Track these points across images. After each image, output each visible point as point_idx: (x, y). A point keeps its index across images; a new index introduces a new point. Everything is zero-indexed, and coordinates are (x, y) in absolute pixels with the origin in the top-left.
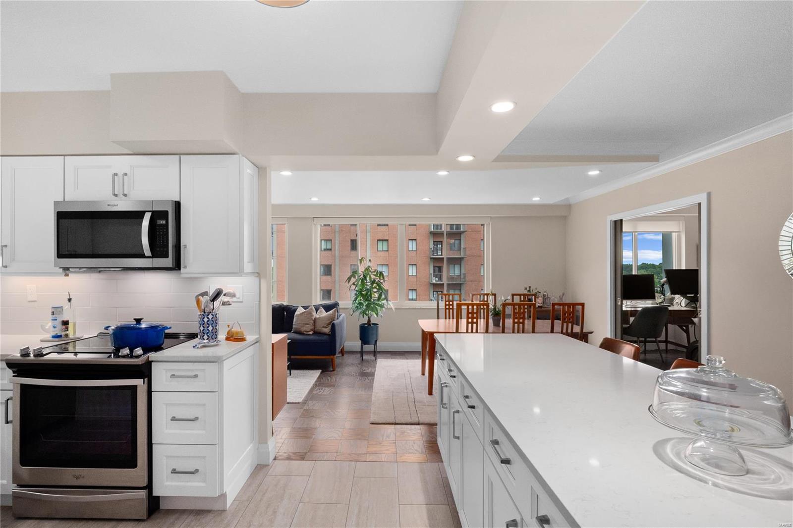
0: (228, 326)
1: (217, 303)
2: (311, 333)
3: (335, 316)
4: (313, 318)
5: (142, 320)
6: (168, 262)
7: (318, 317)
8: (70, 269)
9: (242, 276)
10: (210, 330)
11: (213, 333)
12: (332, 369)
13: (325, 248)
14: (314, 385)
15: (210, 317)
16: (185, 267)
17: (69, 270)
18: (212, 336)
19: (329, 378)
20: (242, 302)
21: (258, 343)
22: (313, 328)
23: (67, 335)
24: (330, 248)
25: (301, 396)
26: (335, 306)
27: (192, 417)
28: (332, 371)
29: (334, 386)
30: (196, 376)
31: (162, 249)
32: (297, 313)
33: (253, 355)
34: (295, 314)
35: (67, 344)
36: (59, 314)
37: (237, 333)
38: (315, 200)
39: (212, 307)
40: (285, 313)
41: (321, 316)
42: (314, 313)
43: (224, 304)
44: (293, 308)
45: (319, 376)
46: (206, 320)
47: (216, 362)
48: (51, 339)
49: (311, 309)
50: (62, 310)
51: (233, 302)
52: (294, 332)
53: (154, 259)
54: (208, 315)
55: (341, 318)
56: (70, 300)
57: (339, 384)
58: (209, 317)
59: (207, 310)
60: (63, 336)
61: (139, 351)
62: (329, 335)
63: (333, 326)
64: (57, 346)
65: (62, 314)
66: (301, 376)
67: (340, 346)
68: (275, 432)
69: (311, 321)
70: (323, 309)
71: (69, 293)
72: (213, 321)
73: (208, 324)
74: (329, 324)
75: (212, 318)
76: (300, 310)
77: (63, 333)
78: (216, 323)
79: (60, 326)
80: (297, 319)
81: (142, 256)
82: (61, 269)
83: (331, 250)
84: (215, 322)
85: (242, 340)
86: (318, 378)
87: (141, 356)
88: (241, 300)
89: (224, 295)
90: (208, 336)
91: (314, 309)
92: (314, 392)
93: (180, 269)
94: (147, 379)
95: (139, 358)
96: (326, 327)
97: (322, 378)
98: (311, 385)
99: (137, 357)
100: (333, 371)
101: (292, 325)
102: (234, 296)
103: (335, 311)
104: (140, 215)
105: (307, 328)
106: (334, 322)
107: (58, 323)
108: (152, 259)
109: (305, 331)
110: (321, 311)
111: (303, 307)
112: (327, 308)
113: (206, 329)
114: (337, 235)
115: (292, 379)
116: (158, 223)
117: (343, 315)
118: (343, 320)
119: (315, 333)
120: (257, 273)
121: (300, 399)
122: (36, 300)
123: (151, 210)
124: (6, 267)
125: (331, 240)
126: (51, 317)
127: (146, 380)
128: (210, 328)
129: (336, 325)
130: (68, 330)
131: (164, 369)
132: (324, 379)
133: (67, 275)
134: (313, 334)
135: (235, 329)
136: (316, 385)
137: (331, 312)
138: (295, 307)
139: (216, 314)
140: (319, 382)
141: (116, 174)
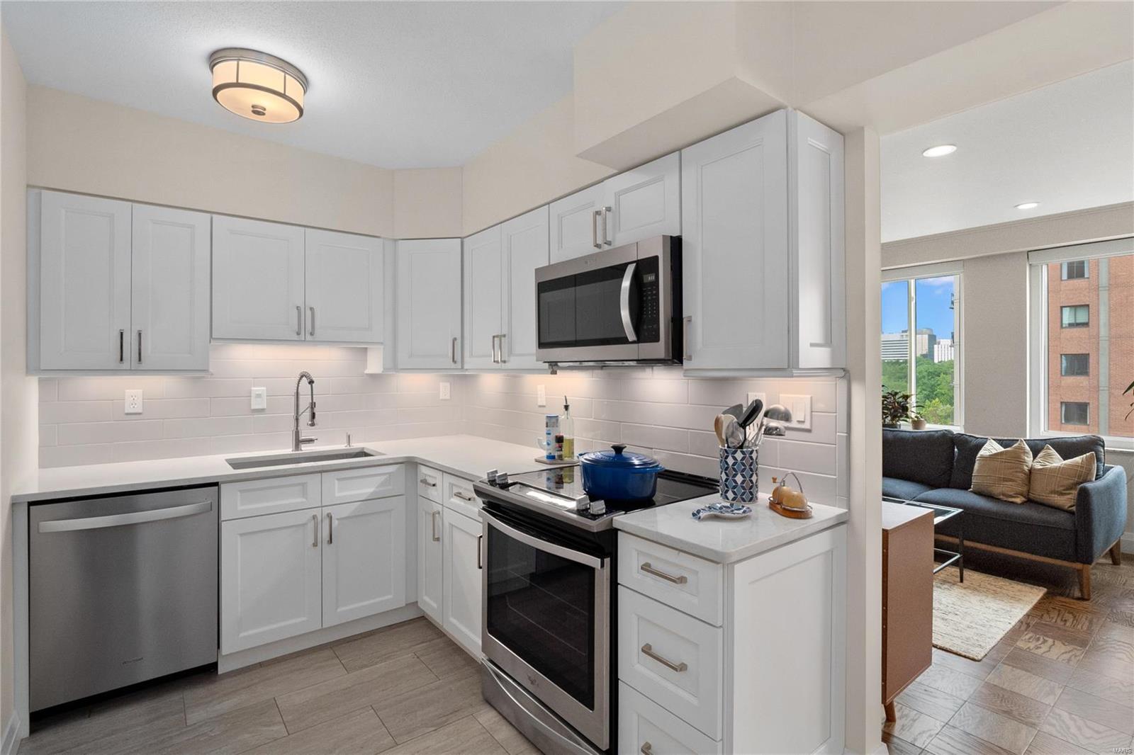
0: (774, 480)
1: (751, 431)
2: (1018, 500)
3: (1090, 470)
4: (1026, 468)
5: (624, 450)
6: (659, 349)
7: (1038, 466)
8: (559, 364)
9: (792, 377)
10: (739, 483)
11: (743, 488)
12: (1077, 594)
13: (1073, 321)
14: (1021, 622)
15: (739, 455)
16: (690, 358)
17: (557, 365)
18: (743, 494)
19: (1070, 617)
20: (809, 431)
21: (845, 526)
22: (1025, 489)
23: (561, 457)
24: (1086, 321)
25: (983, 644)
26: (1092, 445)
27: (676, 663)
28: (1078, 599)
29: (1083, 644)
30: (682, 580)
31: (650, 327)
32: (982, 452)
33: (832, 551)
34: (979, 455)
35: (561, 469)
36: (553, 427)
37: (791, 498)
38: (1028, 208)
39: (741, 438)
40: (956, 450)
41: (1049, 466)
42: (1029, 458)
43: (769, 431)
44: (974, 442)
45: (1040, 603)
46: (730, 461)
47: (717, 563)
48: (545, 459)
49: (1021, 448)
50: (557, 420)
51: (787, 428)
52: (975, 492)
53: (640, 344)
54: (735, 452)
55: (1110, 476)
56: (566, 407)
57: (1101, 643)
58: (736, 455)
59: (734, 442)
60: (556, 457)
61: (599, 506)
62: (1072, 513)
63: (1084, 496)
64: (550, 470)
65: (557, 426)
66: (988, 590)
67: (1107, 541)
68: (901, 717)
69: (1020, 474)
70: (1053, 451)
71: (566, 397)
72: (743, 464)
73: (734, 469)
74: (1071, 487)
75: (741, 460)
76: (991, 448)
77: (556, 454)
78: (751, 470)
79: (554, 444)
80: (981, 466)
81: (623, 340)
82: (547, 364)
83: (1086, 324)
84: (750, 467)
85: (801, 514)
86: (1036, 608)
87: (602, 515)
88: (807, 426)
89: (766, 415)
90: (734, 493)
91: (1027, 448)
92: (1020, 644)
93: (681, 362)
94: (609, 559)
95: (595, 519)
96: (1061, 494)
97: (1048, 612)
98: (1014, 621)
99: (594, 517)
100: (1082, 599)
101: (971, 476)
102: (786, 417)
103: (1089, 460)
104: (619, 271)
105: (1011, 489)
106: (1088, 485)
107: (552, 439)
108: (636, 345)
109: (1004, 495)
110: (1050, 455)
111: (1001, 442)
112: (1067, 449)
113: (730, 478)
114: (1104, 296)
115: (964, 591)
116: (645, 281)
117: (1118, 469)
118: (1116, 483)
119: (1030, 501)
120: (844, 370)
121: (978, 649)
122: (544, 404)
123: (635, 259)
124: (505, 362)
125: (1088, 306)
126: (545, 430)
127: (607, 561)
128: (739, 479)
129: (1093, 493)
130: (561, 450)
131: (636, 550)
132: (1054, 614)
133: (554, 373)
134: (1023, 503)
135: (791, 489)
136: (1025, 625)
137: (1078, 459)
138: (981, 440)
139: (752, 452)
140: (1036, 620)
141: (598, 213)
